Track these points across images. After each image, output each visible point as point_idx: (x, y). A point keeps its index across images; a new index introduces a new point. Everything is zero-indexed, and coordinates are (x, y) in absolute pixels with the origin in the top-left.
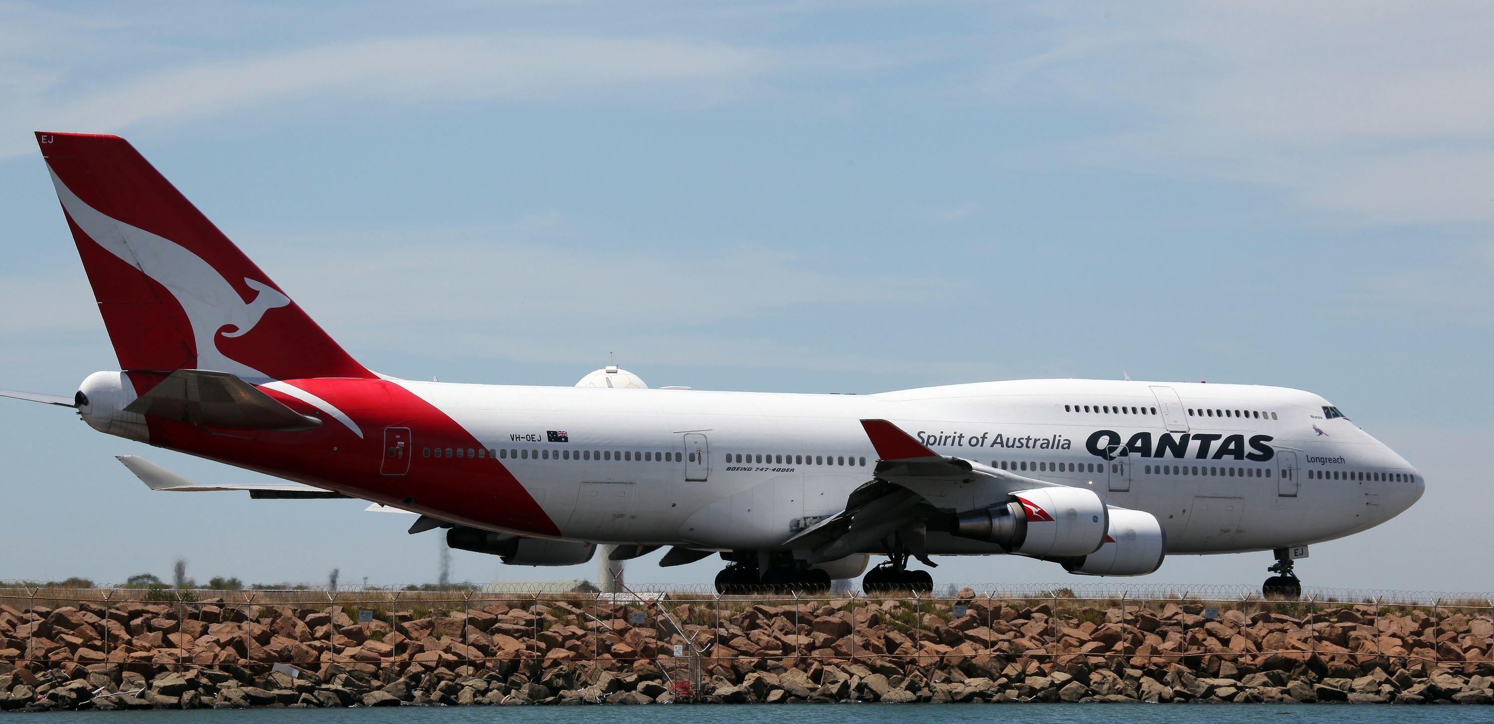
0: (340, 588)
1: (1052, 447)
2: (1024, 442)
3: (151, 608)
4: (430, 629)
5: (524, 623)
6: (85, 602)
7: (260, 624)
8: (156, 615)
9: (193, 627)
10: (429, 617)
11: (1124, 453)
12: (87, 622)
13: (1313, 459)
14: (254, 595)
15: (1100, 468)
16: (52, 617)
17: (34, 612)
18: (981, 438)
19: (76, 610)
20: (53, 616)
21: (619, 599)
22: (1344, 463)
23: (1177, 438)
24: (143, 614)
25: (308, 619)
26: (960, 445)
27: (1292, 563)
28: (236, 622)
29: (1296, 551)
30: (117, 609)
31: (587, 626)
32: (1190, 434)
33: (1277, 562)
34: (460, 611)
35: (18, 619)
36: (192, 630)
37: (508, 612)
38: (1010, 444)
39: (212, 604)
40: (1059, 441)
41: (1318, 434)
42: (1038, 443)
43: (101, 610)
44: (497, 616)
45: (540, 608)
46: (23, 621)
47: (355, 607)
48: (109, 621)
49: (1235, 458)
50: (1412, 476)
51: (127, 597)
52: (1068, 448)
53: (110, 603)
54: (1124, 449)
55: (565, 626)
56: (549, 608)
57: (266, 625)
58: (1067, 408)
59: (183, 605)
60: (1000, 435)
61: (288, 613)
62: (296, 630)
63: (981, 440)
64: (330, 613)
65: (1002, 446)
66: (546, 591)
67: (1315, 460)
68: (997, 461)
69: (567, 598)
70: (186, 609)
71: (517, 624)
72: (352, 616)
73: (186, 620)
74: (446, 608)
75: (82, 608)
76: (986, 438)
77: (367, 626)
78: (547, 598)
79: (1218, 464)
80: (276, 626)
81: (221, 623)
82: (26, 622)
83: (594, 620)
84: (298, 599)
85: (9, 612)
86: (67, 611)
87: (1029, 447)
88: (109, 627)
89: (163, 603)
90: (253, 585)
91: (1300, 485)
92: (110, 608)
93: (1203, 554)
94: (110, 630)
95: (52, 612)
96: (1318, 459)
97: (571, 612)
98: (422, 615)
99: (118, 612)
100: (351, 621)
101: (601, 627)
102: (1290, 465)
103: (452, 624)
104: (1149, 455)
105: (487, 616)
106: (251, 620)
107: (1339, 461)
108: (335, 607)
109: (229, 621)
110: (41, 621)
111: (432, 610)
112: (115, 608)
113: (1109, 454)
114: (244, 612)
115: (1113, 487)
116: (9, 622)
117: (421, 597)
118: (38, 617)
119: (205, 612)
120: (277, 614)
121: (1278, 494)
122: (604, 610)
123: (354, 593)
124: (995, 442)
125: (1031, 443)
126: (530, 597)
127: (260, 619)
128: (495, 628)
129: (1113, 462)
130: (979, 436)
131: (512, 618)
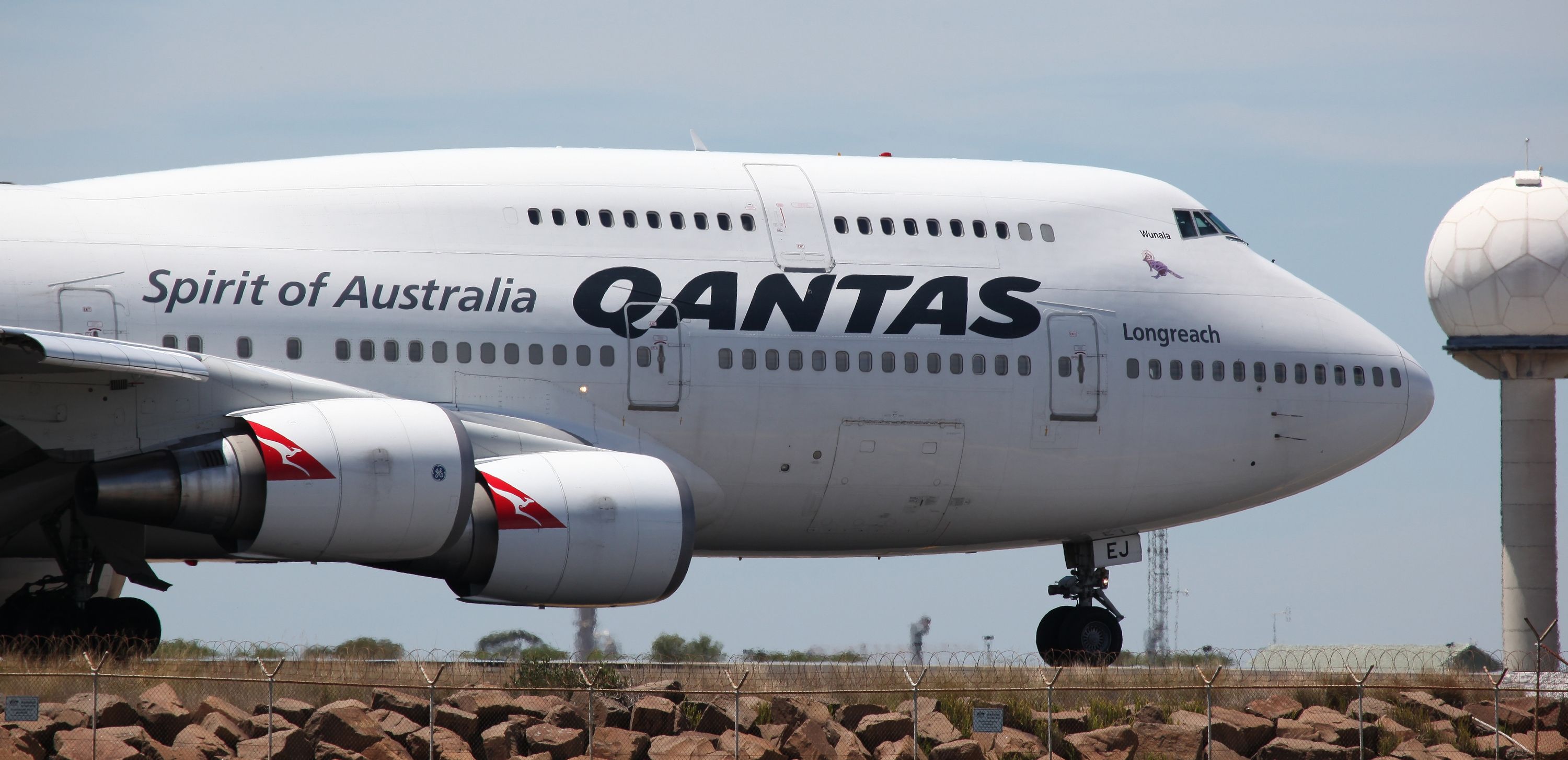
0: (929, 661)
1: (489, 308)
2: (419, 295)
3: (526, 702)
4: (1128, 750)
5: (1335, 737)
6: (383, 690)
7: (760, 736)
8: (537, 717)
9: (617, 744)
10: (1127, 722)
11: (667, 320)
12: (389, 734)
13: (1139, 334)
14: (747, 673)
15: (608, 357)
16: (313, 722)
17: (275, 710)
18: (311, 284)
19: (364, 706)
20: (317, 720)
21: (1548, 687)
22: (1219, 341)
23: (801, 285)
24: (510, 716)
25: (862, 726)
26: (256, 300)
27: (1104, 574)
28: (709, 732)
29: (1111, 547)
30: (454, 705)
31: (1476, 746)
32: (835, 276)
33: (1068, 573)
34: (1193, 711)
35: (241, 727)
36: (615, 749)
37: (1300, 713)
38: (384, 298)
39: (656, 694)
40: (507, 292)
41: (1155, 273)
42: (455, 298)
43: (418, 707)
44: (1275, 721)
45: (1369, 704)
46: (253, 730)
47: (966, 701)
48: (436, 730)
49: (943, 332)
50: (1395, 372)
51: (473, 679)
52: (530, 308)
53: (438, 693)
54: (669, 310)
55: (1428, 744)
56: (1390, 706)
57: (773, 738)
58: (534, 216)
59: (595, 695)
60: (360, 280)
61: (820, 713)
62: (837, 748)
63: (309, 291)
64: (909, 713)
65: (364, 304)
66: (1386, 667)
67: (1143, 334)
68: (349, 339)
69: (1432, 683)
70: (601, 704)
71: (1320, 739)
72: (958, 719)
73: (602, 729)
74: (1162, 703)
75: (379, 702)
76: (325, 285)
77: (991, 743)
78: (1385, 683)
79: (900, 344)
80: (793, 742)
81: (678, 734)
82: (259, 732)
83: (1492, 733)
84: (841, 681)
85: (222, 712)
86: (346, 710)
87: (431, 308)
88: (437, 743)
89: (551, 692)
90: (745, 651)
91: (1105, 393)
92: (438, 702)
93: (886, 554)
94: (438, 750)
95: (314, 710)
96: (1151, 333)
97: (1441, 712)
98: (1110, 718)
99: (455, 711)
100: (956, 730)
101: (1508, 747)
102: (1081, 347)
103: (1176, 738)
104: (732, 327)
105: (1253, 722)
106: (741, 729)
107: (1207, 336)
108: (920, 700)
109: (693, 729)
110: (291, 732)
111: (1132, 707)
112: (448, 702)
113: (631, 321)
114: (725, 711)
115: (638, 399)
116: (221, 733)
117: (1108, 680)
118: (285, 721)
119: (641, 711)
120: (796, 716)
121: (1048, 414)
122: (1514, 709)
123: (962, 669)
124: (346, 296)
125: (436, 298)
126: (1349, 679)
127: (760, 726)
128: (1272, 748)
129: (638, 342)
130: (307, 280)
131: (1308, 726)
